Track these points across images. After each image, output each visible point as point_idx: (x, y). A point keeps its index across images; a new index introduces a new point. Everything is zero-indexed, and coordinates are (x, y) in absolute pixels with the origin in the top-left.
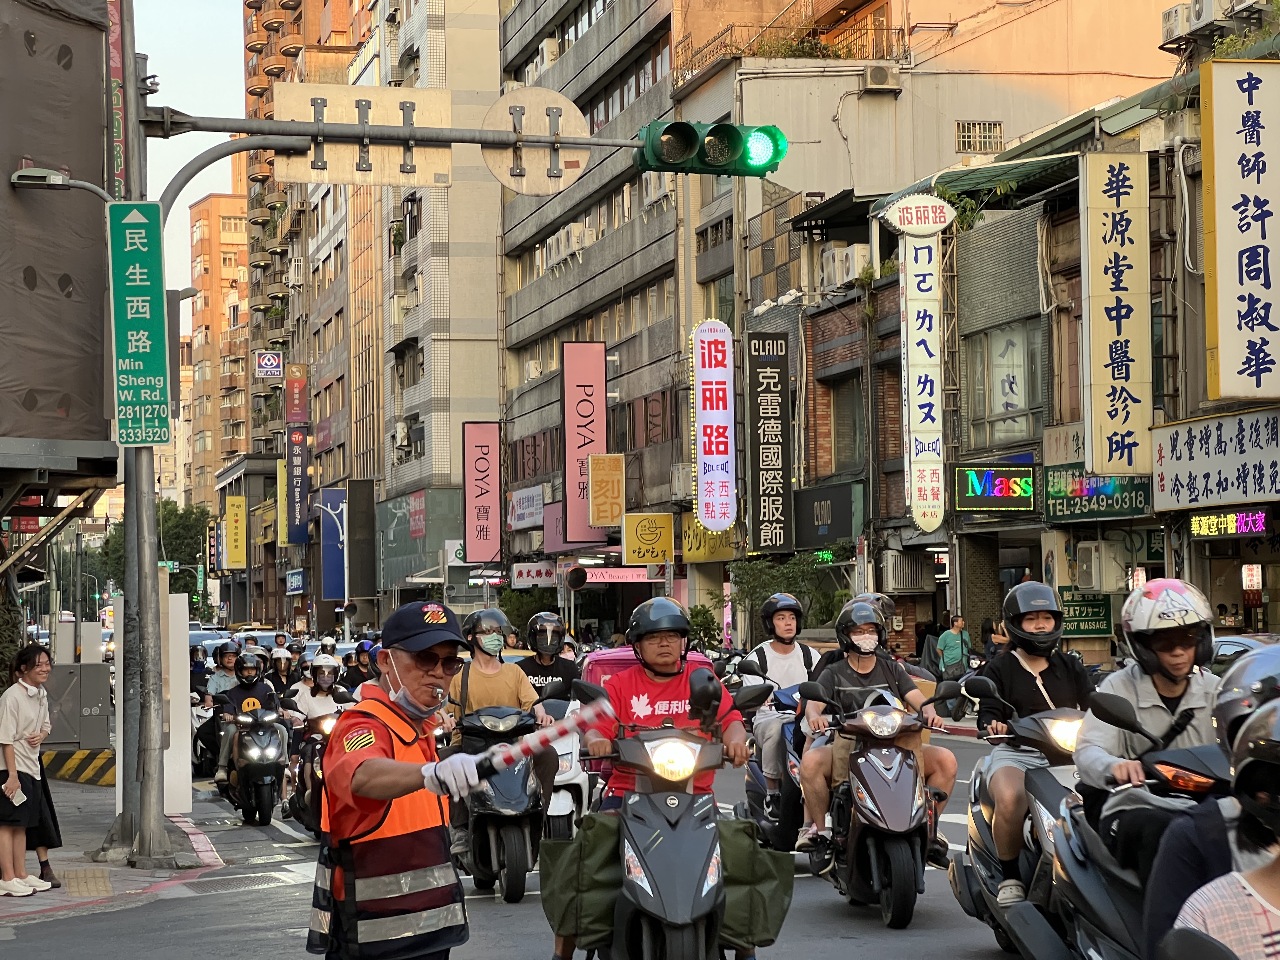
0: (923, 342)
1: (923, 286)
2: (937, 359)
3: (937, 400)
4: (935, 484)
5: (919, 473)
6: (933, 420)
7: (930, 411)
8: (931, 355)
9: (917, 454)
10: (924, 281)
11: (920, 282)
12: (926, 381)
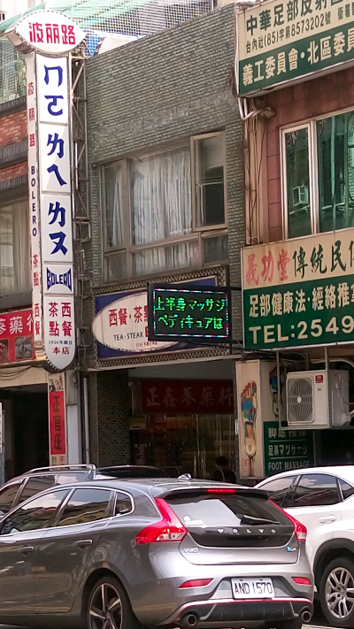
0: (54, 169)
1: (54, 109)
2: (67, 188)
3: (67, 230)
4: (67, 319)
5: (50, 307)
6: (65, 251)
7: (61, 241)
8: (62, 182)
9: (49, 287)
10: (54, 103)
11: (50, 105)
12: (56, 210)
